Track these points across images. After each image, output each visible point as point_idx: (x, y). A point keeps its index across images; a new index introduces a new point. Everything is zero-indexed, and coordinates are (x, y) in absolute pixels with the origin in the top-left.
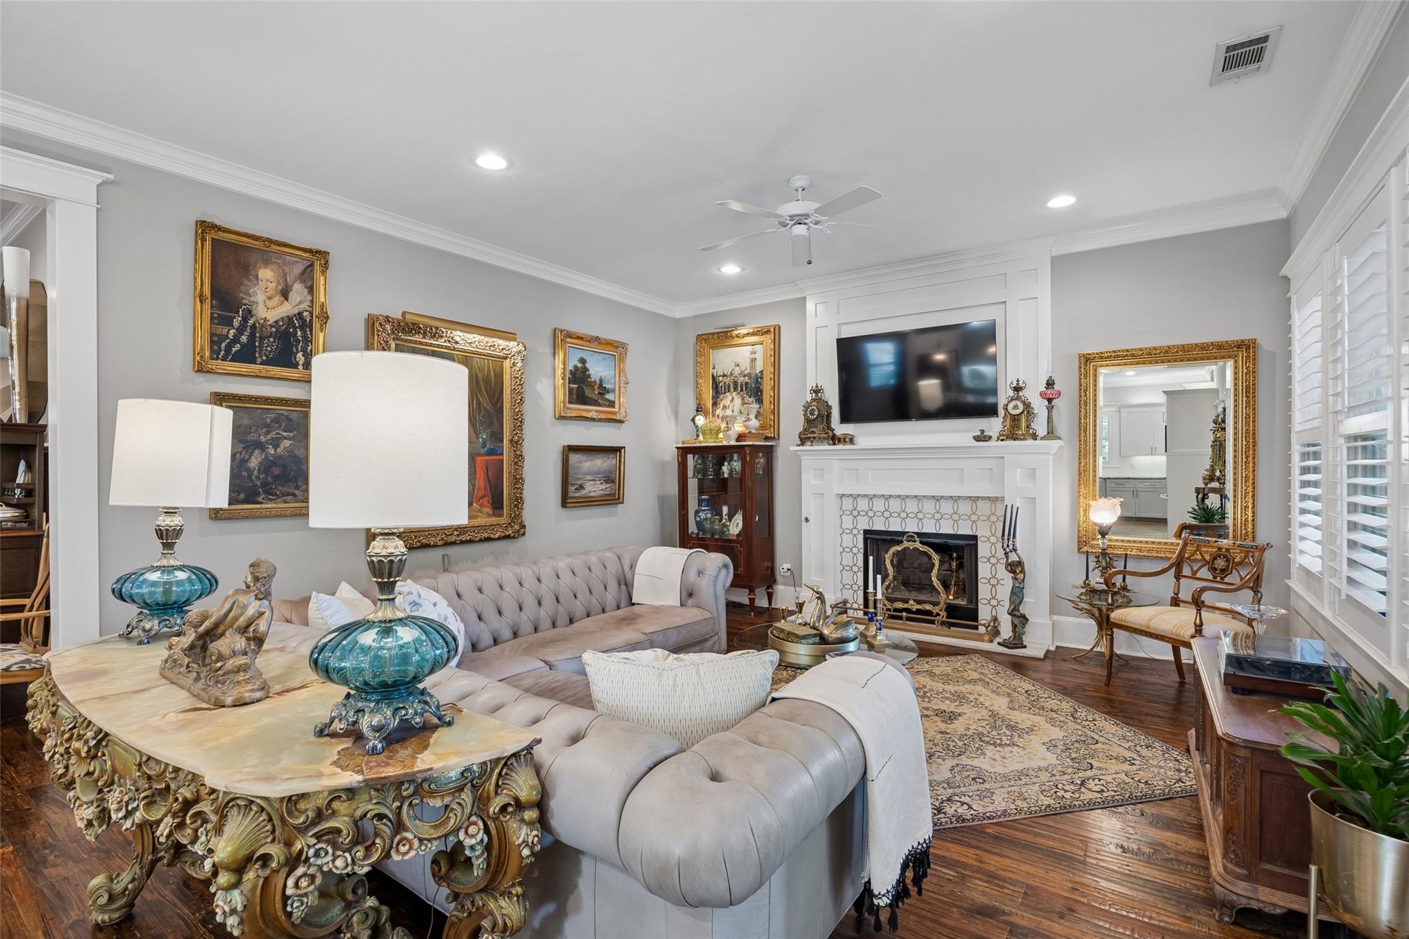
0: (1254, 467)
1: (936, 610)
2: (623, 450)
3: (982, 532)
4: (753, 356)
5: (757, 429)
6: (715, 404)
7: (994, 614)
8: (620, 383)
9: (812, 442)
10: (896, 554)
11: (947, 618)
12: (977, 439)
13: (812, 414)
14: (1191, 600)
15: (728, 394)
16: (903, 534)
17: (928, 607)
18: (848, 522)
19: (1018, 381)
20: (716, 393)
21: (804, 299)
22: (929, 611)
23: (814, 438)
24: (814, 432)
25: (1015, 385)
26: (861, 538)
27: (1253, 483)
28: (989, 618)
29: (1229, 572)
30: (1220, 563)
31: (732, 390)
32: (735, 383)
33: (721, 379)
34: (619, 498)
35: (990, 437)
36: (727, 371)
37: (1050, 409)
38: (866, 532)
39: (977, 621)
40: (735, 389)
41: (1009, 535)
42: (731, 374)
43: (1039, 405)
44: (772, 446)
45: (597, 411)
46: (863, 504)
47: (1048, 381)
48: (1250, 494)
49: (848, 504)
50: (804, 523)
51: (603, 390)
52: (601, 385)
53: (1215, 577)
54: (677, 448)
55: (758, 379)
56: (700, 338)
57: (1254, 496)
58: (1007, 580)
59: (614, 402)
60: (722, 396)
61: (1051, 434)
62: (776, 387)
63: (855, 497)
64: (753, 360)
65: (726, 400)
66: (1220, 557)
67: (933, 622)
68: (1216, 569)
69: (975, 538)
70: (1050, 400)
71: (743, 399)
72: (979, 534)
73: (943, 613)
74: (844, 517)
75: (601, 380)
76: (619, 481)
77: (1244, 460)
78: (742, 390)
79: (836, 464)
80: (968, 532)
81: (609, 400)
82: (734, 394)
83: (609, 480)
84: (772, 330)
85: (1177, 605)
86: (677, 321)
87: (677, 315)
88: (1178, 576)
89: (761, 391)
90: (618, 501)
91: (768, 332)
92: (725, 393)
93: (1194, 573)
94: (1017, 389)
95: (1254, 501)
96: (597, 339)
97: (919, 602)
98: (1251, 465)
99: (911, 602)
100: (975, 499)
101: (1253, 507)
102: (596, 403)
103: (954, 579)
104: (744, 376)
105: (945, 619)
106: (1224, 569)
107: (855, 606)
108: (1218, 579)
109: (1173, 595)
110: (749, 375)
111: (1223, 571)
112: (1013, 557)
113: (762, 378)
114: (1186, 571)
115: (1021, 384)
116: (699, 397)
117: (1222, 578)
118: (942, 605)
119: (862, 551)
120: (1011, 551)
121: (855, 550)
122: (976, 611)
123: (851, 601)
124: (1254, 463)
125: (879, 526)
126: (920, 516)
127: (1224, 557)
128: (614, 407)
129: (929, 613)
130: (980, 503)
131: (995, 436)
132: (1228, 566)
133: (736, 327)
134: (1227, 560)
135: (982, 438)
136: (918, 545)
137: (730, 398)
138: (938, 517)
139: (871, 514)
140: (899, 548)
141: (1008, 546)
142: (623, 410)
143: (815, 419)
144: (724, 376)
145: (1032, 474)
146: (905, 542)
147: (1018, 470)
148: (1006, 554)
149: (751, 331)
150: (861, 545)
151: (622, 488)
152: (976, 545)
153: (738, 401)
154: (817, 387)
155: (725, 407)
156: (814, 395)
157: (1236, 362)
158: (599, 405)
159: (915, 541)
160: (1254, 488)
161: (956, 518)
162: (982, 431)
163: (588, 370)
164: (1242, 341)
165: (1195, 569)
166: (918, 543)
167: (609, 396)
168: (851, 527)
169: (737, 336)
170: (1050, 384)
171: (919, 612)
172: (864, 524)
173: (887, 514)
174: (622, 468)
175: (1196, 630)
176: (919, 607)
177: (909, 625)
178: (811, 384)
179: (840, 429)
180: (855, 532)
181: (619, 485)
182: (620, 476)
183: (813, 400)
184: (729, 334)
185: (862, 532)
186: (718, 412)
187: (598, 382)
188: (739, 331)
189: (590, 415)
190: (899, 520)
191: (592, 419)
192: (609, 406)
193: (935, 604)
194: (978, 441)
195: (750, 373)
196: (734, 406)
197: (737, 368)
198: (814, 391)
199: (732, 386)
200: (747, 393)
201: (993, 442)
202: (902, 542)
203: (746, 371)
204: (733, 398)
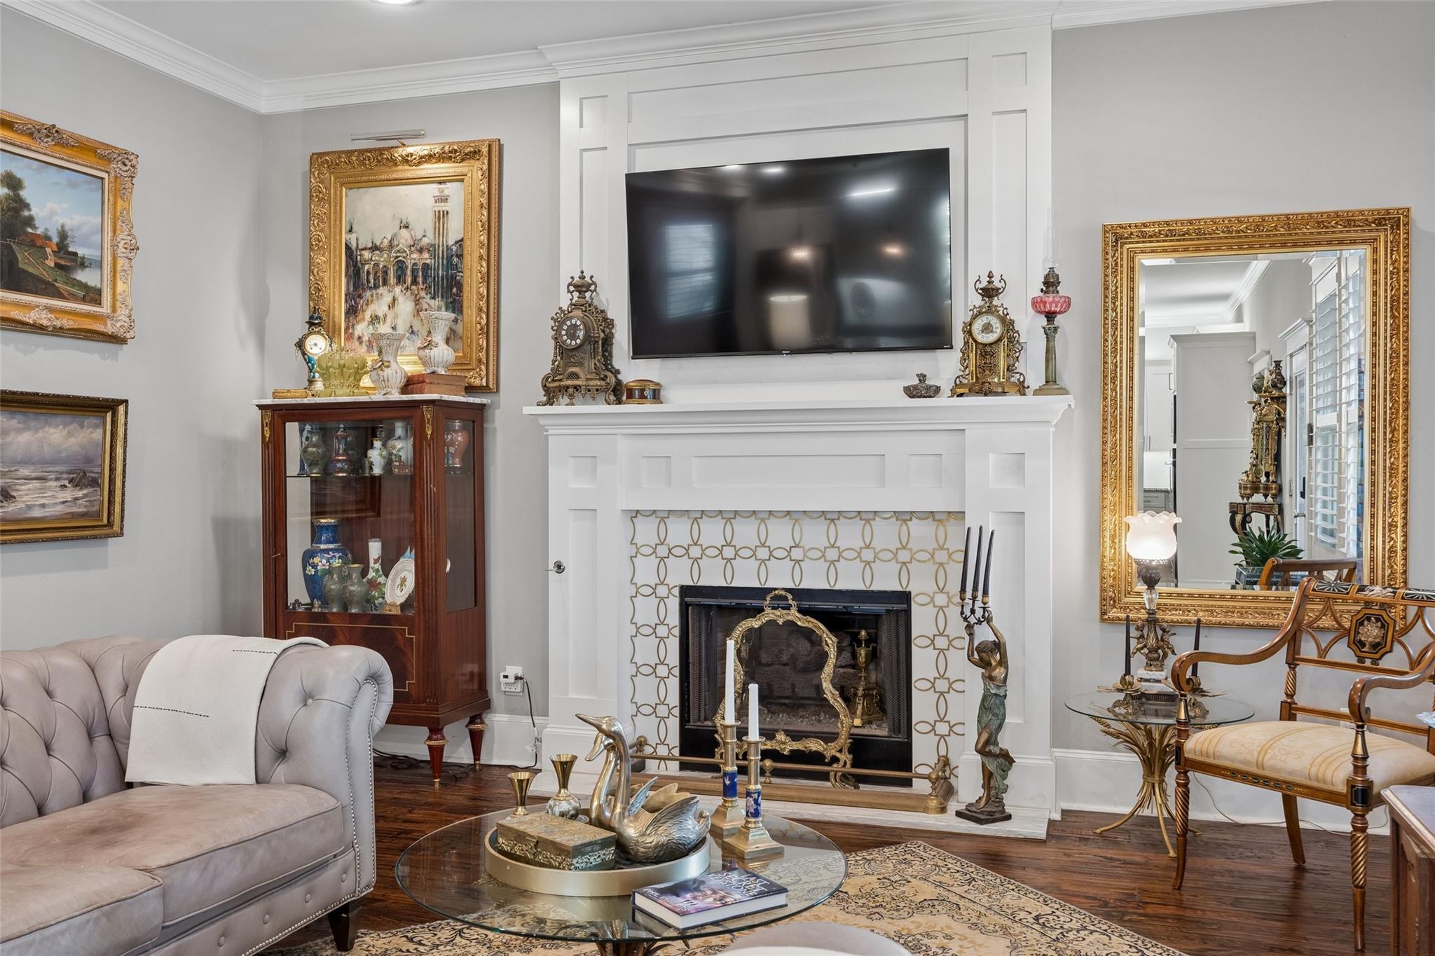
0: (1405, 449)
1: (830, 750)
2: (121, 409)
3: (919, 586)
4: (442, 207)
5: (447, 367)
6: (352, 312)
7: (943, 752)
8: (114, 246)
9: (571, 396)
10: (750, 634)
11: (853, 766)
12: (911, 392)
13: (573, 336)
14: (1346, 710)
15: (382, 290)
16: (762, 592)
17: (815, 745)
18: (646, 571)
19: (990, 276)
20: (356, 287)
21: (554, 88)
22: (817, 753)
23: (576, 388)
24: (575, 376)
25: (984, 284)
26: (674, 604)
27: (1405, 480)
28: (933, 760)
29: (1388, 648)
30: (1371, 632)
31: (392, 280)
32: (401, 266)
33: (367, 255)
34: (110, 524)
35: (938, 389)
36: (382, 238)
37: (1050, 333)
38: (686, 591)
39: (910, 770)
40: (400, 279)
41: (975, 589)
42: (391, 246)
43: (1029, 326)
44: (483, 405)
45: (51, 310)
46: (679, 532)
47: (1047, 277)
48: (1400, 500)
49: (647, 532)
50: (553, 575)
51: (69, 261)
52: (62, 248)
53: (1361, 660)
54: (261, 407)
55: (453, 257)
56: (321, 161)
57: (1405, 503)
58: (973, 682)
59: (99, 292)
60: (368, 293)
61: (1051, 383)
62: (492, 277)
63: (662, 517)
64: (441, 216)
65: (379, 303)
66: (1369, 619)
67: (824, 776)
68: (1362, 644)
69: (905, 597)
70: (1050, 316)
71: (417, 302)
72: (913, 588)
73: (845, 757)
74: (639, 560)
75: (63, 235)
76: (112, 481)
77: (1389, 436)
78: (415, 282)
79: (623, 445)
80: (893, 586)
81: (84, 286)
82: (398, 289)
83: (81, 478)
84: (485, 150)
85: (1292, 717)
86: (263, 122)
87: (264, 107)
88: (1293, 662)
89: (460, 286)
90: (106, 531)
91: (474, 154)
92: (376, 287)
93: (1323, 652)
94: (989, 292)
95: (1406, 512)
96: (52, 132)
97: (795, 736)
98: (1401, 445)
99: (781, 737)
100: (904, 517)
101: (1405, 525)
102: (46, 289)
103: (863, 683)
104: (421, 251)
105: (848, 769)
106: (1378, 644)
107: (663, 751)
108: (1368, 663)
109: (1284, 698)
110: (431, 248)
111: (1376, 646)
112: (984, 634)
113: (460, 256)
114: (1308, 649)
115: (997, 284)
116: (315, 294)
117: (1375, 662)
118: (843, 740)
119: (677, 631)
120: (979, 622)
121: (662, 631)
122: (907, 748)
123: (652, 740)
124: (1406, 442)
125: (712, 577)
126: (797, 554)
127: (1378, 620)
128: (98, 302)
129: (817, 758)
130: (914, 525)
131: (946, 387)
132: (1385, 637)
133: (402, 139)
134: (1383, 626)
135: (921, 390)
136: (794, 615)
137: (387, 299)
138: (833, 557)
139: (695, 551)
140: (755, 623)
141: (973, 611)
142: (122, 313)
143: (578, 348)
144: (374, 248)
145: (1017, 464)
146: (768, 610)
147: (991, 456)
148: (969, 628)
149: (438, 150)
150: (674, 619)
151: (118, 499)
152: (908, 613)
153: (405, 306)
154: (582, 278)
155: (375, 319)
156: (576, 294)
157: (1375, 251)
158: (59, 295)
159: (788, 608)
160: (1406, 489)
161: (867, 555)
162: (922, 378)
163: (27, 206)
164: (1387, 211)
165: (1323, 646)
166: (794, 611)
167: (86, 277)
168: (653, 580)
169: (406, 160)
170: (1051, 283)
171: (796, 756)
172: (681, 575)
173: (728, 552)
174: (119, 450)
175: (1355, 767)
176: (797, 746)
177: (778, 787)
178: (569, 270)
179: (632, 370)
180: (662, 591)
181: (111, 493)
182: (112, 470)
183: (574, 306)
184: (387, 155)
185: (676, 592)
186: (362, 329)
187: (55, 239)
188: (410, 150)
189: (31, 317)
190: (753, 564)
191: (38, 329)
192: (84, 300)
193: (829, 738)
194: (911, 396)
195: (433, 246)
196: (396, 316)
197: (404, 232)
198: (576, 286)
199: (391, 273)
200: (427, 289)
201: (943, 400)
202: (761, 610)
203: (426, 241)
204: (394, 300)
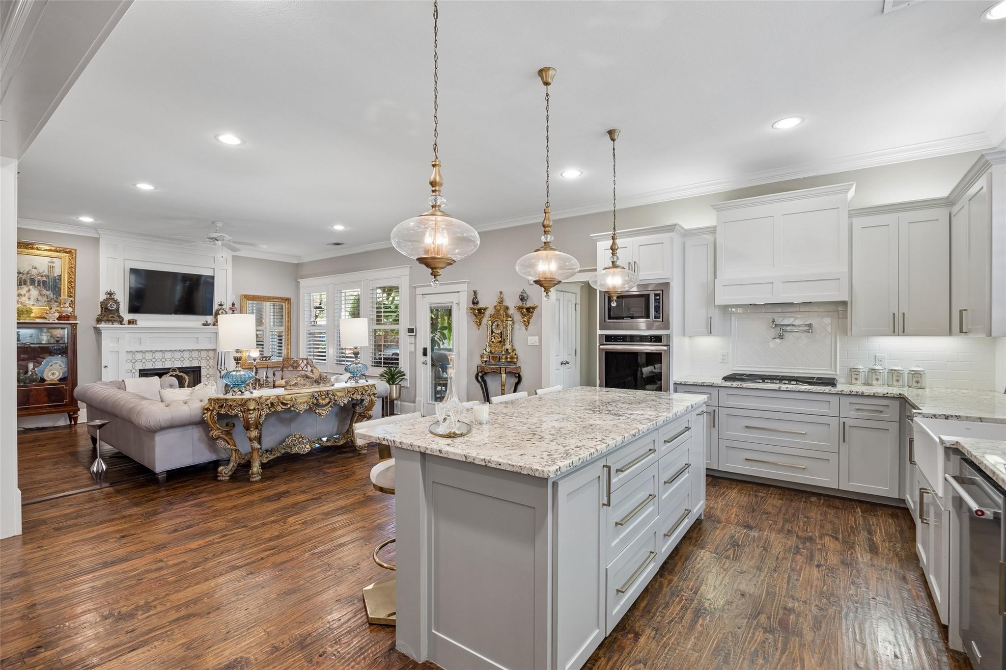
3: (203, 364)
4: (52, 265)
9: (113, 322)
12: (204, 325)
13: (112, 307)
15: (23, 286)
16: (170, 369)
18: (129, 366)
19: (221, 302)
21: (99, 238)
24: (113, 317)
26: (137, 374)
30: (295, 365)
32: (33, 280)
35: (209, 324)
36: (24, 270)
38: (141, 370)
41: (222, 364)
42: (28, 273)
46: (139, 356)
47: (232, 303)
49: (130, 356)
50: (104, 369)
55: (56, 280)
62: (73, 287)
63: (134, 352)
64: (51, 268)
69: (200, 367)
70: (233, 311)
71: (40, 291)
72: (202, 365)
74: (127, 363)
78: (39, 284)
79: (126, 335)
80: (197, 365)
82: (31, 287)
84: (73, 252)
88: (283, 371)
89: (59, 288)
91: (70, 252)
100: (200, 351)
104: (42, 276)
108: (295, 369)
110: (47, 276)
113: (59, 280)
115: (222, 304)
120: (223, 370)
125: (149, 366)
130: (202, 352)
131: (212, 324)
136: (177, 373)
137: (27, 289)
138: (182, 359)
139: (144, 361)
141: (221, 368)
143: (113, 310)
146: (171, 372)
148: (220, 372)
149: (53, 248)
154: (109, 291)
157: (285, 304)
159: (176, 371)
161: (191, 359)
162: (205, 321)
164: (288, 298)
168: (131, 368)
169: (38, 249)
170: (233, 305)
172: (139, 366)
173: (154, 360)
178: (104, 288)
179: (127, 316)
180: (134, 371)
183: (107, 298)
184: (30, 246)
185: (138, 371)
188: (41, 246)
190: (161, 363)
195: (48, 276)
196: (30, 295)
197: (34, 270)
198: (109, 294)
199: (28, 281)
200: (45, 288)
201: (210, 327)
202: (169, 372)
203: (44, 274)
204: (29, 290)
